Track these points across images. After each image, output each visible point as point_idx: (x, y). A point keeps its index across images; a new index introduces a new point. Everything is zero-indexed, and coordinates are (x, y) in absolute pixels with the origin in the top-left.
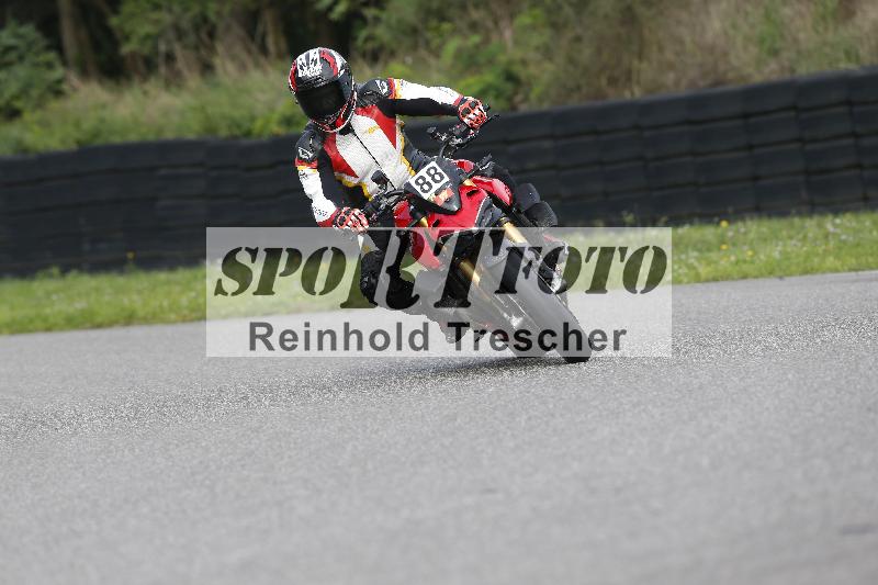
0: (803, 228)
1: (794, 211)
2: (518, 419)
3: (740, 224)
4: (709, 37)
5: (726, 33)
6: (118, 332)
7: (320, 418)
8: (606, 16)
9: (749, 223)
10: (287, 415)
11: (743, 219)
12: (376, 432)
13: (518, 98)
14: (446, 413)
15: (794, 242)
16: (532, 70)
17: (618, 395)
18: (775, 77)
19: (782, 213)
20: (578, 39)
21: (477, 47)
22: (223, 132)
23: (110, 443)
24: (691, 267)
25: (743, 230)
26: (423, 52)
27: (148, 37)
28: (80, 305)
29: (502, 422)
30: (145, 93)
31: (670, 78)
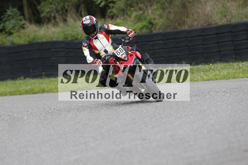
0: (233, 65)
1: (230, 61)
2: (153, 119)
3: (215, 64)
4: (207, 12)
5: (211, 11)
6: (40, 95)
7: (97, 119)
8: (178, 6)
9: (218, 64)
10: (88, 118)
11: (216, 63)
12: (113, 123)
13: (153, 29)
14: (132, 118)
15: (231, 69)
16: (157, 21)
17: (181, 113)
18: (225, 23)
19: (227, 61)
20: (170, 12)
21: (141, 14)
22: (70, 39)
23: (38, 126)
24: (201, 77)
25: (216, 66)
26: (126, 16)
27: (49, 12)
28: (29, 87)
29: (148, 120)
30: (48, 28)
31: (196, 23)
